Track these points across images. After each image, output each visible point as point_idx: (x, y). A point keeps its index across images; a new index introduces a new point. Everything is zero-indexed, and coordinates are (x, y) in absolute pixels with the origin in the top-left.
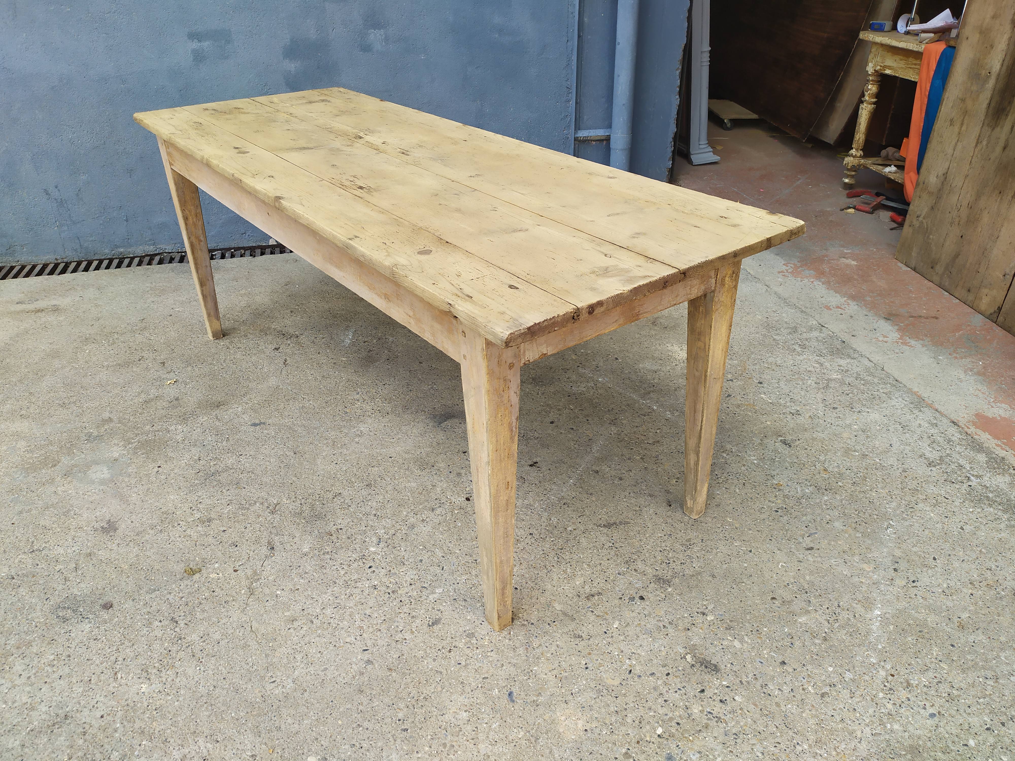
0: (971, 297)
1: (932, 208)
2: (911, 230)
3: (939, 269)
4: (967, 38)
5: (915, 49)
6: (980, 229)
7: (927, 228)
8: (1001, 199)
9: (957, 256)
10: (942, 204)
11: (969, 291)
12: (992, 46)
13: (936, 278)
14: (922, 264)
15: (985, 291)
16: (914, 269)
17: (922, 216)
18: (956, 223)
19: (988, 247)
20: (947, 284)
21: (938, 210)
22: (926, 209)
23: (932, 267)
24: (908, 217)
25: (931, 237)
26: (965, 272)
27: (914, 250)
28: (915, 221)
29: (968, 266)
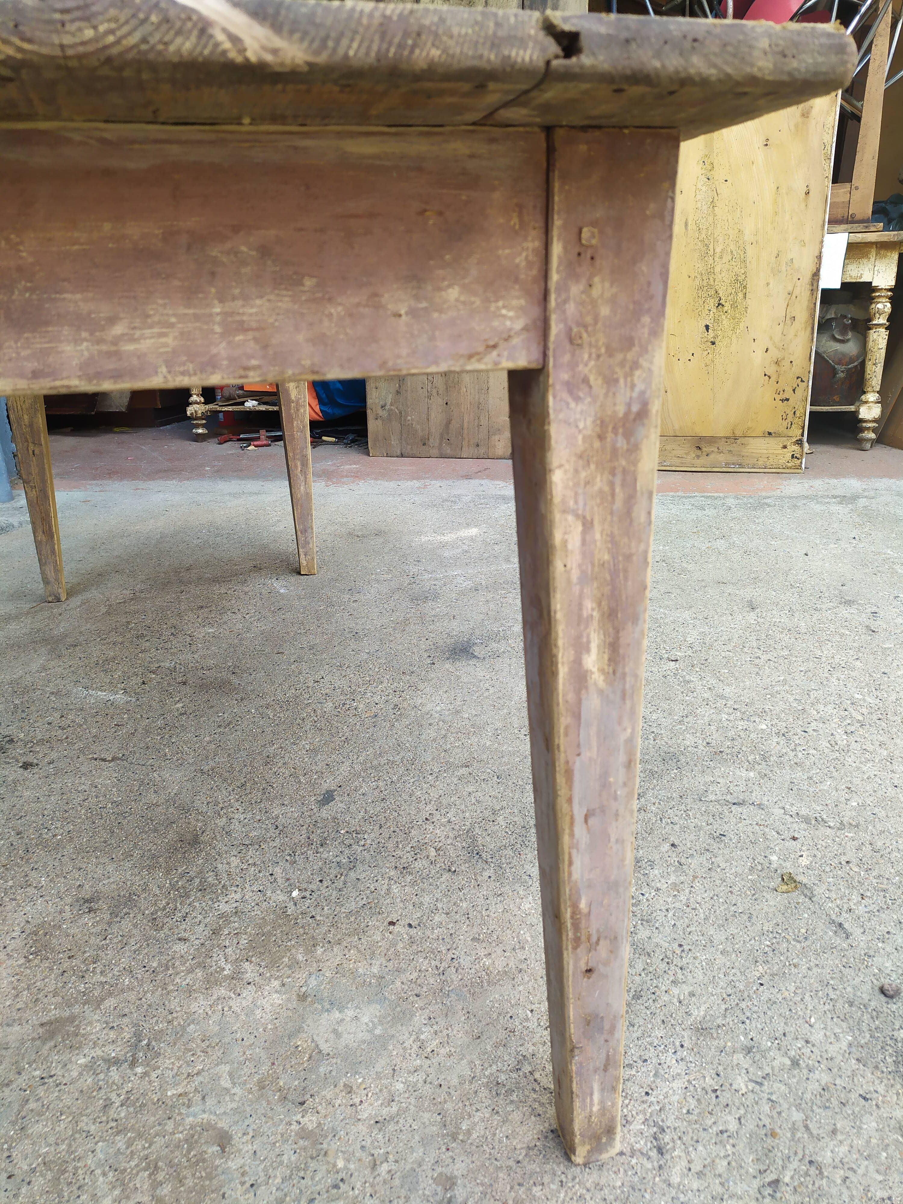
0: (482, 451)
1: (398, 392)
2: (379, 422)
3: (434, 441)
6: (465, 389)
7: (401, 413)
9: (449, 422)
10: (409, 384)
11: (478, 446)
13: (435, 452)
14: (409, 447)
15: (497, 437)
16: (402, 456)
17: (388, 404)
18: (434, 393)
19: (481, 401)
20: (449, 451)
21: (407, 391)
22: (390, 396)
23: (424, 444)
24: (369, 412)
25: (409, 418)
26: (466, 431)
27: (392, 438)
28: (381, 412)
29: (465, 426)
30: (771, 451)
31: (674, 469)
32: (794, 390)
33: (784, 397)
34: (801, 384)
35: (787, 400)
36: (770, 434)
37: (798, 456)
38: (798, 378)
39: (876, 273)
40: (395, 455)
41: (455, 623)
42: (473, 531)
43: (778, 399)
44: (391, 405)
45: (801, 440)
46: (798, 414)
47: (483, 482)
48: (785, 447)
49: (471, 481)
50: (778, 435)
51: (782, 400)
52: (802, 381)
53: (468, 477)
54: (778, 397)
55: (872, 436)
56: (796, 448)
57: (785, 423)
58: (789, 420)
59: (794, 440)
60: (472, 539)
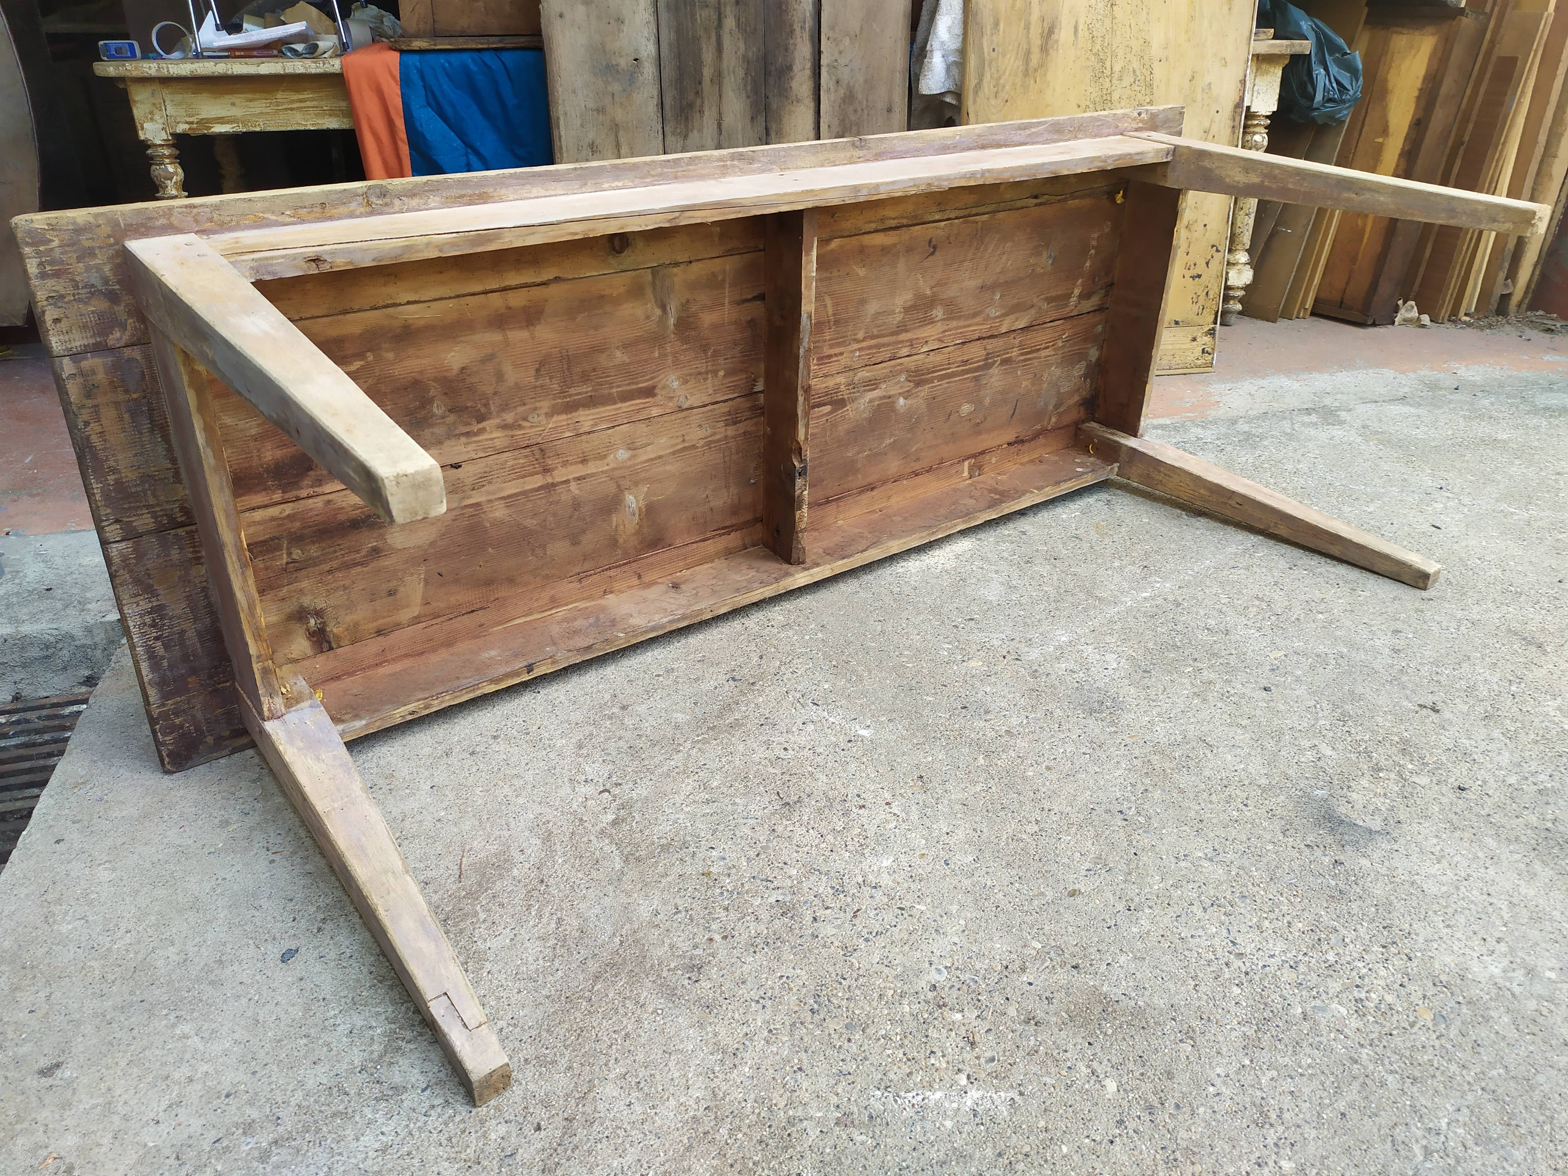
5: (313, 71)
12: (620, 21)
30: (1177, 346)
32: (1207, 263)
33: (1194, 272)
34: (1216, 255)
35: (1199, 276)
36: (1177, 323)
37: (1210, 350)
38: (1213, 246)
39: (1255, 94)
43: (1187, 276)
45: (1214, 329)
46: (1211, 296)
48: (1194, 339)
50: (1188, 324)
51: (1193, 277)
52: (1218, 251)
54: (1188, 274)
55: (1239, 307)
56: (1207, 339)
57: (1195, 308)
58: (1200, 304)
59: (1206, 329)
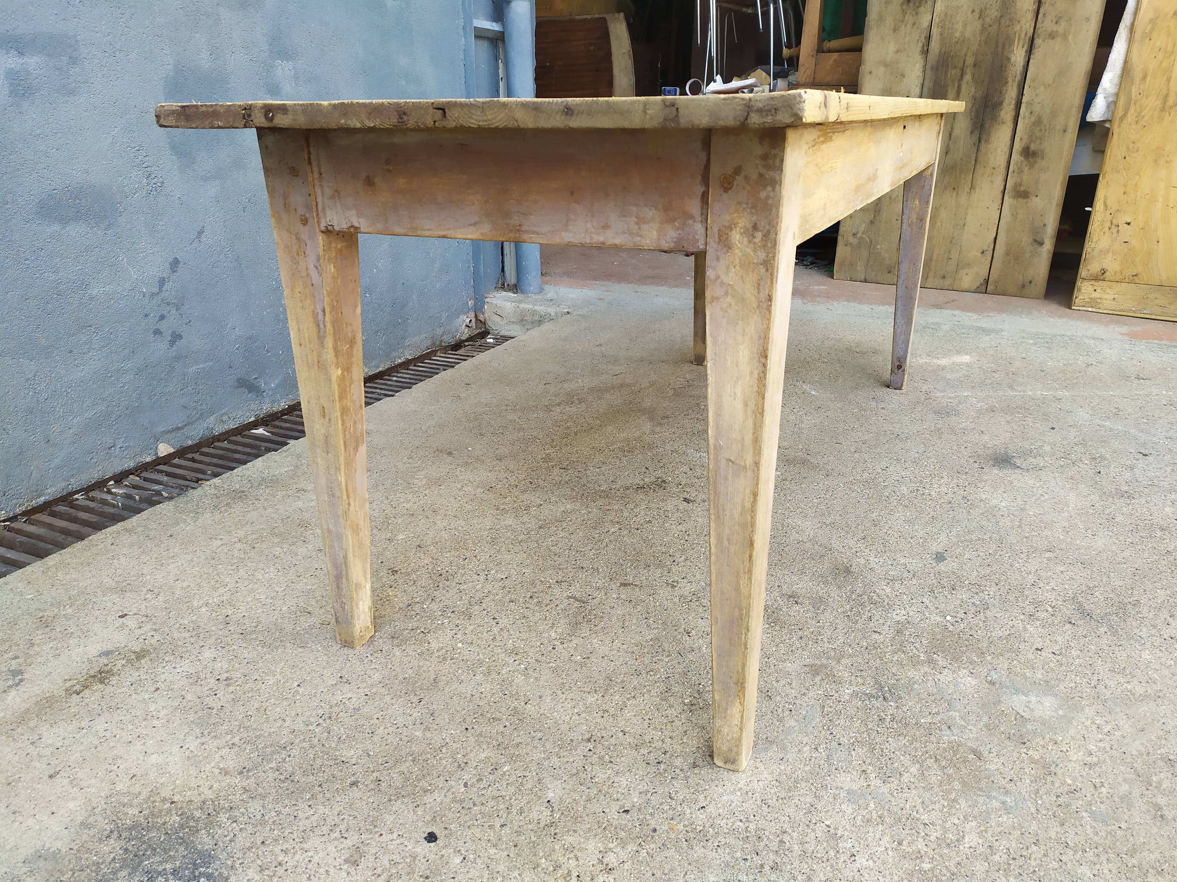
0: (947, 282)
1: (872, 222)
2: (848, 249)
4: (870, 73)
6: (940, 224)
7: (871, 241)
8: (957, 194)
10: (884, 215)
11: (944, 278)
14: (874, 273)
15: (965, 271)
16: (865, 281)
17: (861, 232)
19: (955, 235)
21: (881, 221)
22: (864, 225)
23: (890, 272)
24: (840, 238)
25: (879, 247)
26: (933, 263)
27: (859, 263)
28: (851, 240)
29: (935, 257)
31: (1153, 317)
40: (859, 279)
41: (986, 438)
42: (966, 358)
44: (863, 233)
47: (956, 312)
49: (943, 310)
53: (938, 306)
60: (968, 365)
